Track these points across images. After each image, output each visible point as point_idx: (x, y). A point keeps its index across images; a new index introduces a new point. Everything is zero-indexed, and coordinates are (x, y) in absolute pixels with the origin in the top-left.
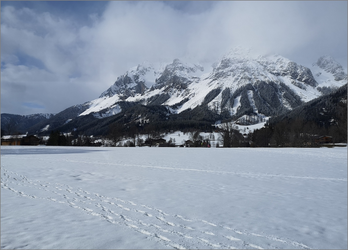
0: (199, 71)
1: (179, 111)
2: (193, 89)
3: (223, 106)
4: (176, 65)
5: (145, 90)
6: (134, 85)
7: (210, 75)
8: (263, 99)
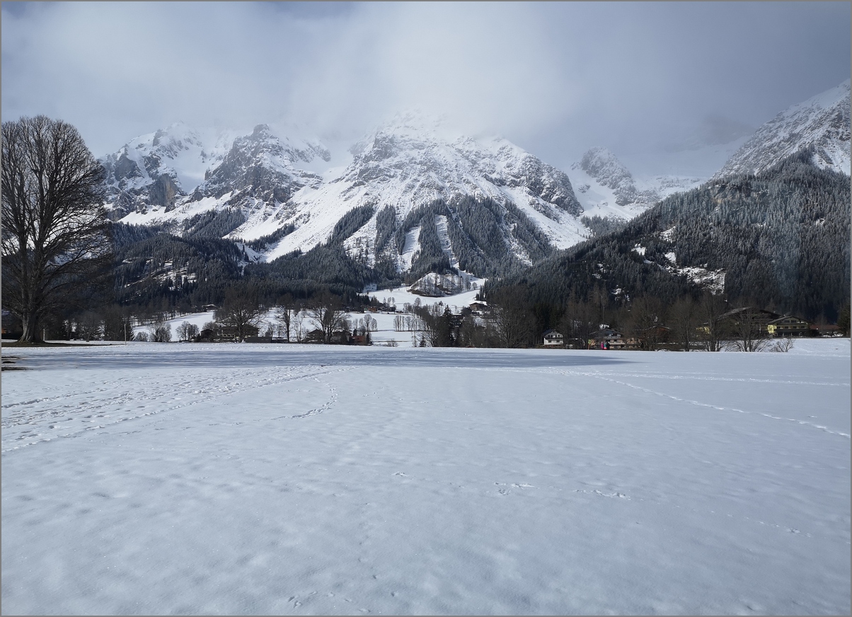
0: (318, 160)
1: (271, 256)
2: (306, 203)
3: (379, 249)
4: (261, 140)
5: (177, 198)
6: (144, 181)
7: (347, 173)
8: (471, 237)
